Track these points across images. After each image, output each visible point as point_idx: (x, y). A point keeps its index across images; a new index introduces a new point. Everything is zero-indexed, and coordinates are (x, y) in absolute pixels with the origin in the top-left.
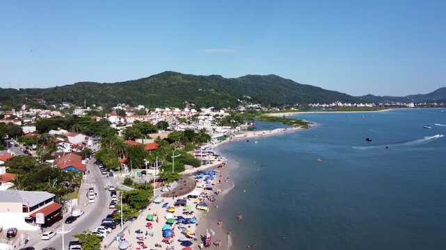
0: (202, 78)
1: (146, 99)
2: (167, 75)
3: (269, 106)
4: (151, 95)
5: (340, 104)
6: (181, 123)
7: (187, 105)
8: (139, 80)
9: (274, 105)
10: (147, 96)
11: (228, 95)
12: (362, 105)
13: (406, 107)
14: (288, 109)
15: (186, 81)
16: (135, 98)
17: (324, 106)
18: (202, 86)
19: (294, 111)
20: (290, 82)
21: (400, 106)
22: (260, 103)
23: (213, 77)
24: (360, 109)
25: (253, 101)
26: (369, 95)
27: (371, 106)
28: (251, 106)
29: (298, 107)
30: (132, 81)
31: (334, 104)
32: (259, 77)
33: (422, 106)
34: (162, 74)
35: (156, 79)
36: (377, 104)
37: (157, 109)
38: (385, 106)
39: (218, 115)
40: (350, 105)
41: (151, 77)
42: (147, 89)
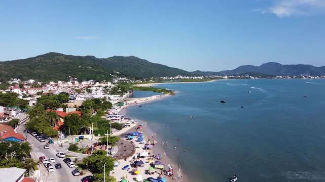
0: (80, 58)
1: (35, 74)
2: (52, 55)
3: (134, 79)
4: (39, 71)
5: (182, 77)
6: (79, 93)
7: (71, 79)
8: (27, 59)
9: (137, 78)
10: (35, 72)
11: (102, 71)
12: (196, 78)
13: (223, 79)
14: (148, 81)
15: (67, 60)
16: (26, 74)
17: (171, 78)
18: (81, 64)
19: (152, 82)
20: (145, 61)
21: (219, 78)
22: (126, 76)
23: (88, 57)
24: (196, 80)
25: (121, 75)
26: (198, 71)
27: (202, 78)
28: (121, 79)
29: (154, 80)
30: (22, 60)
31: (177, 77)
32: (123, 57)
33: (232, 78)
34: (47, 54)
35: (42, 58)
36: (205, 77)
37: (52, 83)
38: (211, 78)
39: (107, 87)
40: (188, 77)
41: (38, 57)
42: (35, 66)
